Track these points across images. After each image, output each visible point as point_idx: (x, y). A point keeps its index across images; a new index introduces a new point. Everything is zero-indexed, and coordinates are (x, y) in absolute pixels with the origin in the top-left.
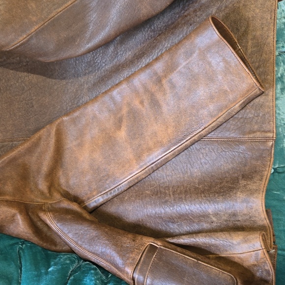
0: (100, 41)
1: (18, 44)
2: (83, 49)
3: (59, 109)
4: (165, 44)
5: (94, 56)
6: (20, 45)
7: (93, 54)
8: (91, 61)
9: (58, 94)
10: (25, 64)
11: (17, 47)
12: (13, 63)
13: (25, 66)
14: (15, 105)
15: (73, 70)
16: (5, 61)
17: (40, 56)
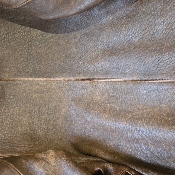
0: (89, 4)
1: (25, 3)
2: (75, 10)
3: (52, 57)
4: (141, 8)
5: (81, 18)
6: (27, 4)
7: (80, 16)
8: (78, 21)
9: (51, 46)
10: (28, 22)
11: (24, 5)
12: (20, 21)
13: (28, 23)
14: (19, 52)
15: (64, 29)
16: (13, 18)
17: (42, 14)
